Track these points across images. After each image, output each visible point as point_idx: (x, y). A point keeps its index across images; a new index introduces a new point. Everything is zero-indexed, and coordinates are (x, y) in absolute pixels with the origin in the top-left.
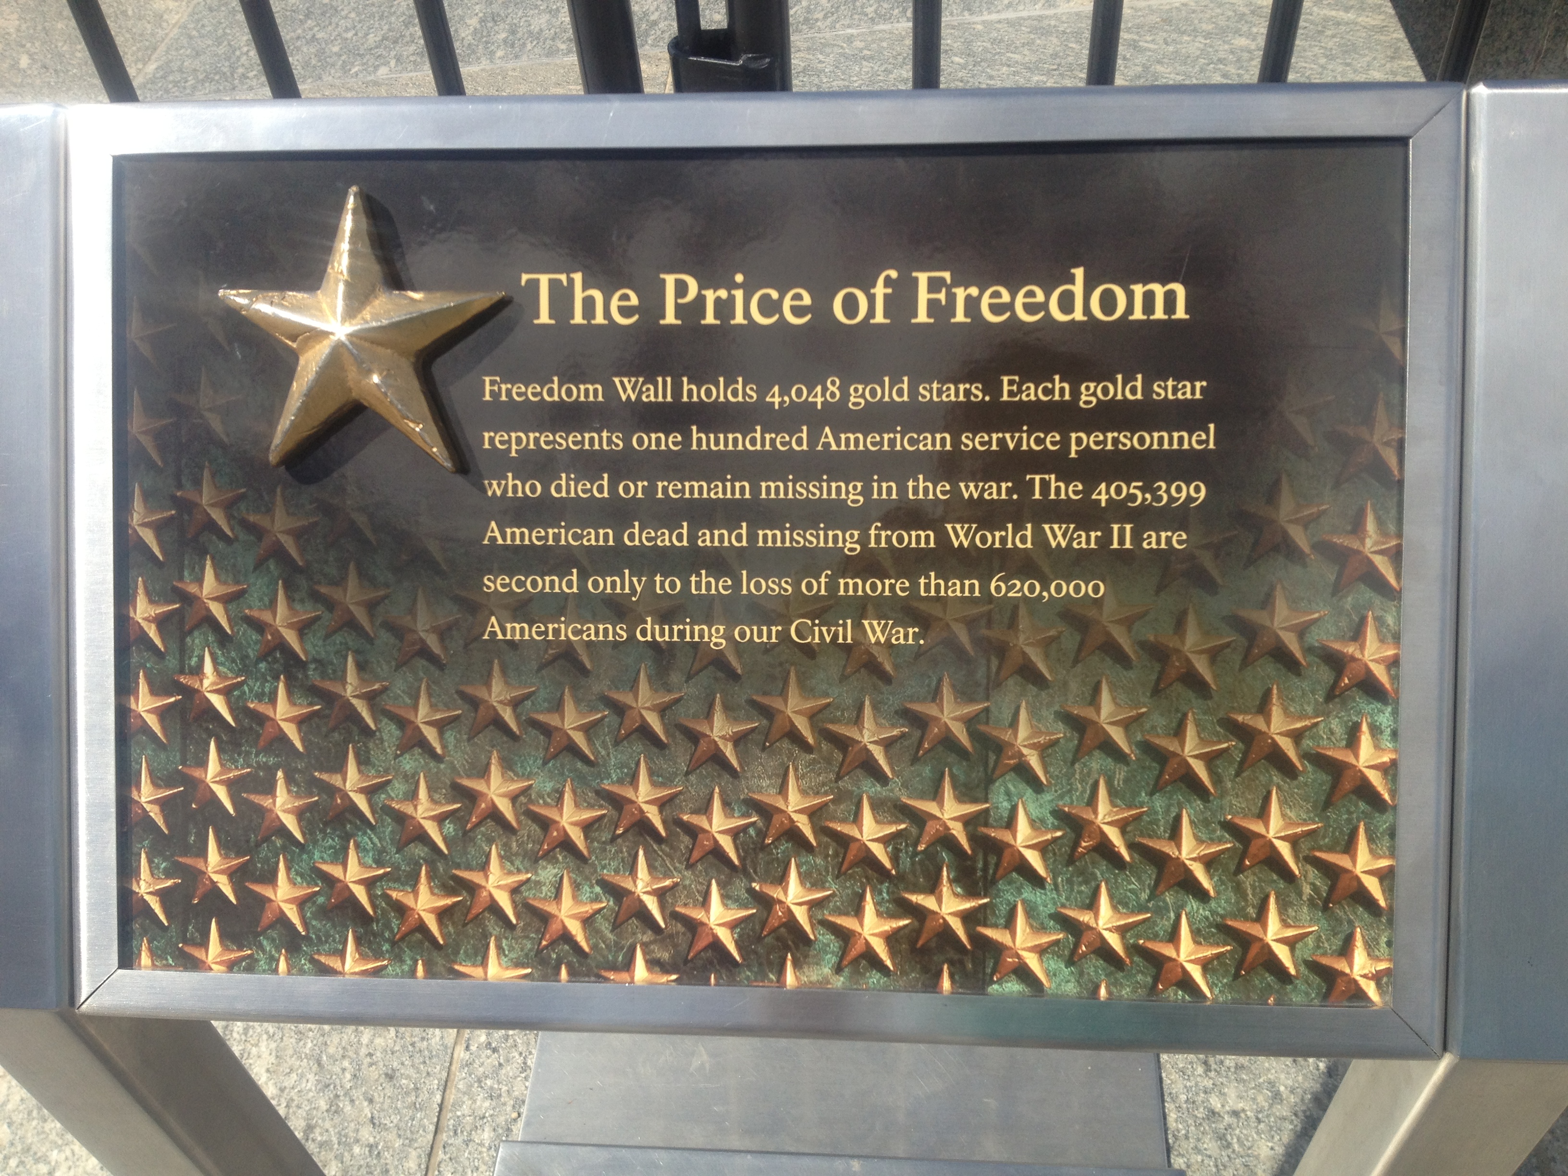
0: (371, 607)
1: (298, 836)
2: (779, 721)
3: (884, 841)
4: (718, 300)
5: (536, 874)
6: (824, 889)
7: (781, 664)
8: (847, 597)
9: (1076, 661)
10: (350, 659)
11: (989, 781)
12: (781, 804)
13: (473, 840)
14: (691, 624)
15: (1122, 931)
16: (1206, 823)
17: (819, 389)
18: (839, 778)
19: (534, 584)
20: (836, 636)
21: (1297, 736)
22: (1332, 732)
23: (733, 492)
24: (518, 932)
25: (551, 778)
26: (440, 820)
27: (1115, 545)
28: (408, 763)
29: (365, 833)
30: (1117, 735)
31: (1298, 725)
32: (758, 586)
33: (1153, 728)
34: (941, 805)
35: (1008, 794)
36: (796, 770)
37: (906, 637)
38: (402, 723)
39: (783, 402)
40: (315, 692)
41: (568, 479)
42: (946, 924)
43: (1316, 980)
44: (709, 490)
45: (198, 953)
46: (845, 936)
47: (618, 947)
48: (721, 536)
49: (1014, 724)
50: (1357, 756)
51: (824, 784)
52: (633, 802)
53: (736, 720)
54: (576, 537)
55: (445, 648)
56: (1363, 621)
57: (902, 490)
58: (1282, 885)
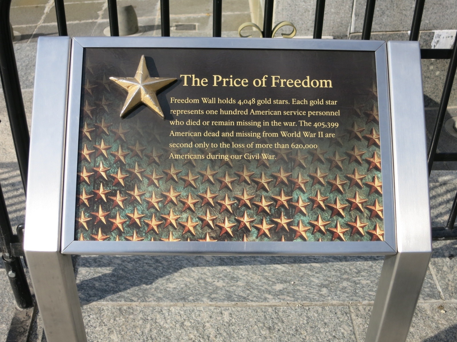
0: (142, 151)
1: (122, 207)
2: (242, 178)
3: (268, 206)
4: (226, 81)
5: (182, 216)
6: (253, 218)
7: (242, 164)
8: (258, 148)
9: (312, 163)
10: (136, 163)
11: (292, 191)
12: (242, 198)
13: (166, 207)
14: (220, 155)
15: (324, 226)
16: (342, 200)
17: (250, 101)
18: (256, 191)
19: (182, 145)
20: (255, 157)
21: (361, 179)
22: (369, 179)
23: (230, 124)
24: (177, 230)
25: (186, 192)
26: (158, 202)
27: (319, 137)
28: (150, 189)
29: (139, 206)
30: (321, 180)
31: (361, 177)
32: (236, 146)
33: (330, 178)
34: (281, 197)
35: (297, 194)
36: (246, 189)
37: (272, 157)
38: (149, 179)
39: (241, 104)
40: (127, 171)
41: (190, 121)
42: (283, 226)
43: (369, 236)
44: (224, 123)
45: (96, 237)
46: (258, 229)
47: (202, 233)
48: (227, 134)
49: (298, 178)
50: (375, 184)
51: (253, 193)
52: (206, 198)
53: (231, 178)
54: (192, 134)
55: (160, 161)
56: (374, 153)
57: (270, 124)
58: (360, 214)
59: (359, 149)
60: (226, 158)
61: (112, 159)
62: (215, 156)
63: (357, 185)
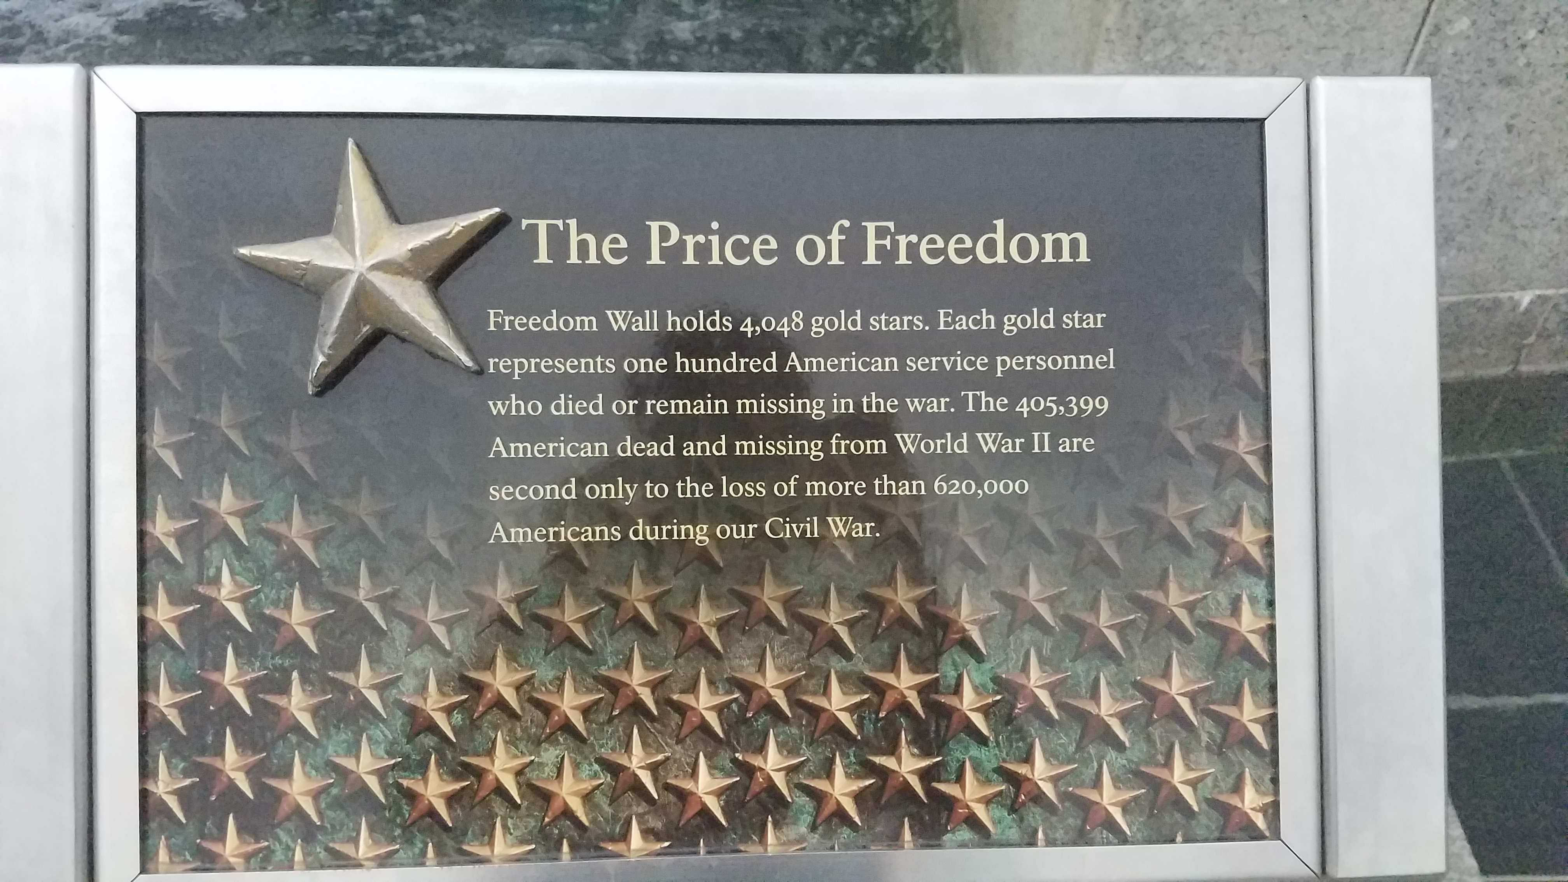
59: (1184, 495)
60: (700, 534)
61: (268, 553)
62: (660, 530)
63: (1175, 627)
